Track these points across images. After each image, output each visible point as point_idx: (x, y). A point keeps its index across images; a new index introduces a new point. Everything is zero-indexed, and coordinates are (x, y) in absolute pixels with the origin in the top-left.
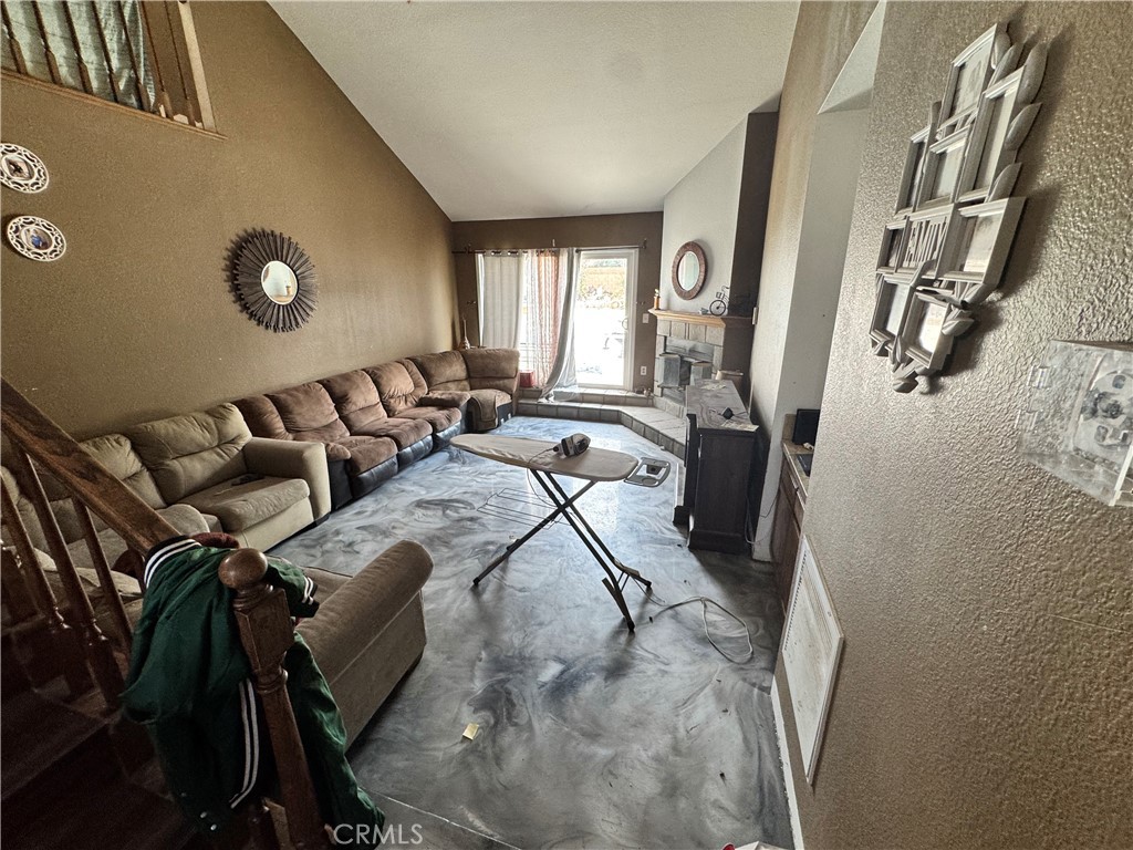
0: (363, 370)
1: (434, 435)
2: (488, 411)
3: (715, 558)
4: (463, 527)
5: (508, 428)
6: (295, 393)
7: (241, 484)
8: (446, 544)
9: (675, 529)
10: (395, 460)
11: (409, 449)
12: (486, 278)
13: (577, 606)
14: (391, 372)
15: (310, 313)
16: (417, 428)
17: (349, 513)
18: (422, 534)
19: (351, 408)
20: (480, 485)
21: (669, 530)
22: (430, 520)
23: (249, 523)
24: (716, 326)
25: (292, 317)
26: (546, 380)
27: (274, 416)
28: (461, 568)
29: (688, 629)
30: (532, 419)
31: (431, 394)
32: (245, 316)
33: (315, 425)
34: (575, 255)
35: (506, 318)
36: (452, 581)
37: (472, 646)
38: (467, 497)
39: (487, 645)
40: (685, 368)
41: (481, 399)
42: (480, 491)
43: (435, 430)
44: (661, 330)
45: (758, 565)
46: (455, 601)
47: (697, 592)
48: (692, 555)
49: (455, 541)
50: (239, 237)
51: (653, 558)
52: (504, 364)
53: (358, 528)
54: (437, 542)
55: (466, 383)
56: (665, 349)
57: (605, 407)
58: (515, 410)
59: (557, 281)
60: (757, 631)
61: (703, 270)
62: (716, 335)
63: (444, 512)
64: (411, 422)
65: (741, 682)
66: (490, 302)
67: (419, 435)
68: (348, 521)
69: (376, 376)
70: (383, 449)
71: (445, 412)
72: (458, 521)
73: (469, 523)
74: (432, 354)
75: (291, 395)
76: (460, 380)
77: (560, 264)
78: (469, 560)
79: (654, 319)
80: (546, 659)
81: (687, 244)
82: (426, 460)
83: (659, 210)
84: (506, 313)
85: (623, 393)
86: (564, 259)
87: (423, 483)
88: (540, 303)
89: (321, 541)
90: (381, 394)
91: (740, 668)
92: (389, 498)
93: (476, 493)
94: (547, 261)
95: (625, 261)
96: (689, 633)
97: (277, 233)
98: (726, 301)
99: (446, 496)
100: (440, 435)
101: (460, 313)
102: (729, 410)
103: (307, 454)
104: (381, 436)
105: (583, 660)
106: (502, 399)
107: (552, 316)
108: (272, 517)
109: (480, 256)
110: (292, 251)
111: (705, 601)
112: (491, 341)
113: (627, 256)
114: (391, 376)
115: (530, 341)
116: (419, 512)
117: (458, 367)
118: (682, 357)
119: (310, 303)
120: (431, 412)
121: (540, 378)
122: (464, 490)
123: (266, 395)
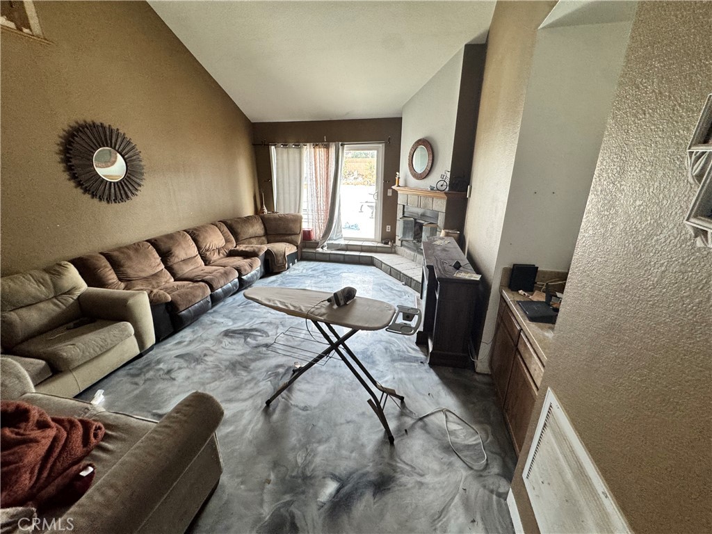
0: (184, 231)
1: (240, 278)
2: (280, 258)
3: (448, 372)
4: (259, 352)
5: (295, 269)
6: (125, 250)
7: (75, 328)
8: (246, 368)
9: (417, 348)
10: (209, 299)
11: (220, 290)
12: (277, 163)
13: (348, 422)
14: (206, 231)
15: (139, 188)
16: (226, 274)
17: (170, 344)
18: (226, 360)
19: (174, 261)
20: (273, 316)
21: (414, 349)
22: (234, 347)
23: (76, 364)
24: (441, 198)
25: (122, 192)
26: (322, 235)
27: (107, 269)
28: (256, 390)
29: (436, 439)
30: (312, 263)
31: (238, 248)
32: (79, 191)
33: (144, 275)
34: (340, 147)
35: (292, 192)
36: (249, 403)
37: (262, 469)
38: (263, 327)
39: (276, 465)
40: (417, 227)
41: (275, 250)
42: (274, 321)
43: (240, 274)
44: (401, 200)
45: (480, 376)
46: (250, 422)
47: (438, 404)
48: (432, 370)
49: (253, 365)
50: (72, 127)
51: (403, 375)
52: (291, 225)
53: (177, 357)
54: (238, 367)
55: (264, 238)
56: (403, 214)
57: (362, 254)
58: (300, 257)
59: (328, 165)
60: (488, 437)
61: (431, 159)
62: (440, 205)
63: (245, 340)
64: (222, 270)
65: (481, 489)
66: (280, 180)
67: (227, 279)
68: (170, 350)
69: (195, 235)
70: (199, 292)
71: (249, 260)
72: (256, 347)
73: (264, 349)
74: (238, 218)
75: (123, 253)
76: (260, 237)
77: (330, 154)
78: (264, 382)
79: (395, 193)
80: (324, 478)
81: (420, 140)
82: (234, 296)
83: (399, 116)
84: (292, 188)
85: (375, 244)
86: (332, 150)
87: (231, 315)
88: (316, 181)
89: (144, 370)
90: (199, 248)
91: (480, 475)
92: (204, 329)
93: (270, 323)
94: (321, 151)
95: (375, 152)
96: (436, 442)
97: (106, 125)
98: (448, 181)
99: (247, 326)
100: (244, 277)
101: (259, 188)
102: (458, 263)
103: (131, 302)
104: (197, 281)
105: (355, 476)
106: (289, 249)
107: (325, 191)
108: (98, 357)
109: (273, 147)
110: (119, 140)
111: (446, 412)
112: (282, 208)
113: (377, 149)
114: (206, 235)
115: (310, 208)
116: (226, 341)
117: (258, 227)
118: (415, 220)
119: (138, 181)
120: (238, 261)
121: (317, 235)
122: (261, 320)
123: (101, 253)
